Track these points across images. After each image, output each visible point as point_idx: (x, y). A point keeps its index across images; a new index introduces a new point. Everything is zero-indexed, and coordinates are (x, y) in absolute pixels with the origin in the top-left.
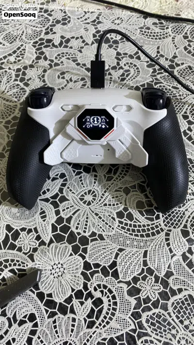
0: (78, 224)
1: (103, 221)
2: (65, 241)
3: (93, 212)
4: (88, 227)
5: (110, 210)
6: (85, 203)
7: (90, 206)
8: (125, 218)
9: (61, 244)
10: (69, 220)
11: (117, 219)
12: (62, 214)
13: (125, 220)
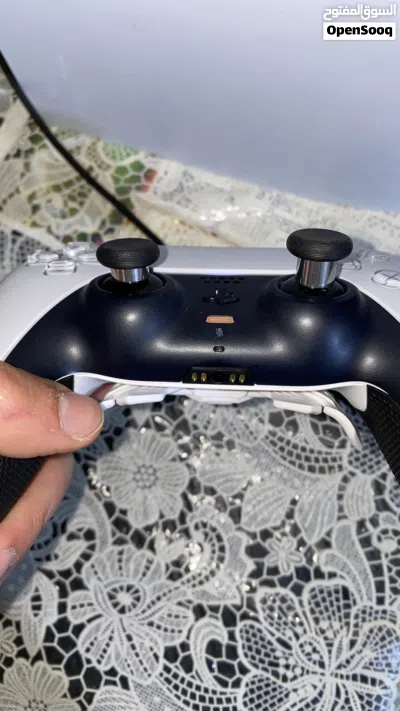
0: (92, 644)
1: (137, 655)
2: (62, 666)
3: (124, 630)
4: (106, 656)
5: (155, 636)
6: (115, 605)
7: (122, 616)
8: (178, 663)
9: (54, 669)
10: (79, 629)
11: (163, 661)
12: (69, 614)
13: (177, 667)
